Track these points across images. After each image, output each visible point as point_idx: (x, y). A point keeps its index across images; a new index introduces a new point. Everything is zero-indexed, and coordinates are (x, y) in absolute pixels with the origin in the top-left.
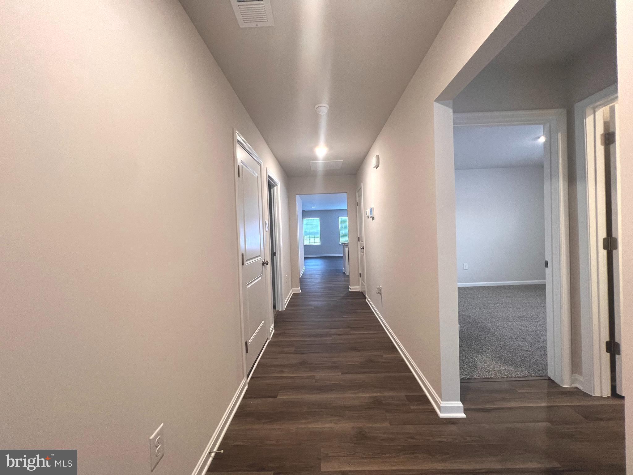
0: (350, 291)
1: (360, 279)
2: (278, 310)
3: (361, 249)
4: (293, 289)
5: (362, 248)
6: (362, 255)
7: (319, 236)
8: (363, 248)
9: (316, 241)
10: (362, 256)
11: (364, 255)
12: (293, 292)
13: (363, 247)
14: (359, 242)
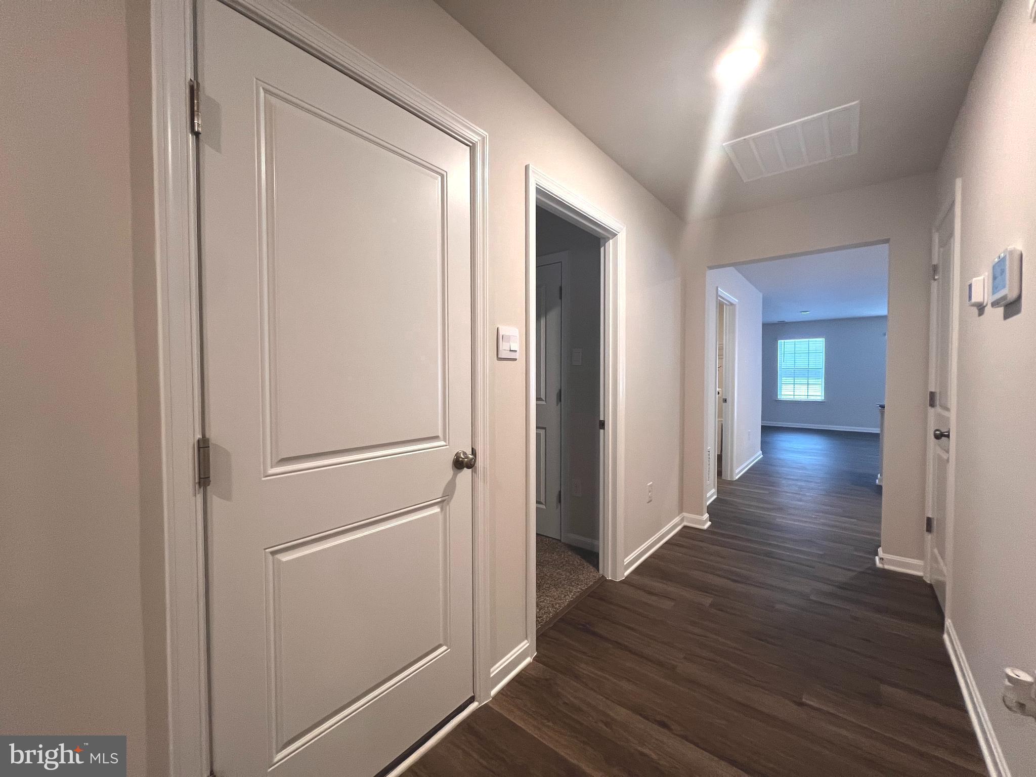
0: (879, 569)
1: (929, 537)
2: (603, 576)
3: (937, 437)
4: (685, 514)
5: (941, 435)
6: (940, 458)
7: (822, 381)
8: (948, 436)
9: (815, 392)
10: (942, 464)
11: (948, 461)
12: (685, 523)
13: (949, 432)
14: (931, 411)
